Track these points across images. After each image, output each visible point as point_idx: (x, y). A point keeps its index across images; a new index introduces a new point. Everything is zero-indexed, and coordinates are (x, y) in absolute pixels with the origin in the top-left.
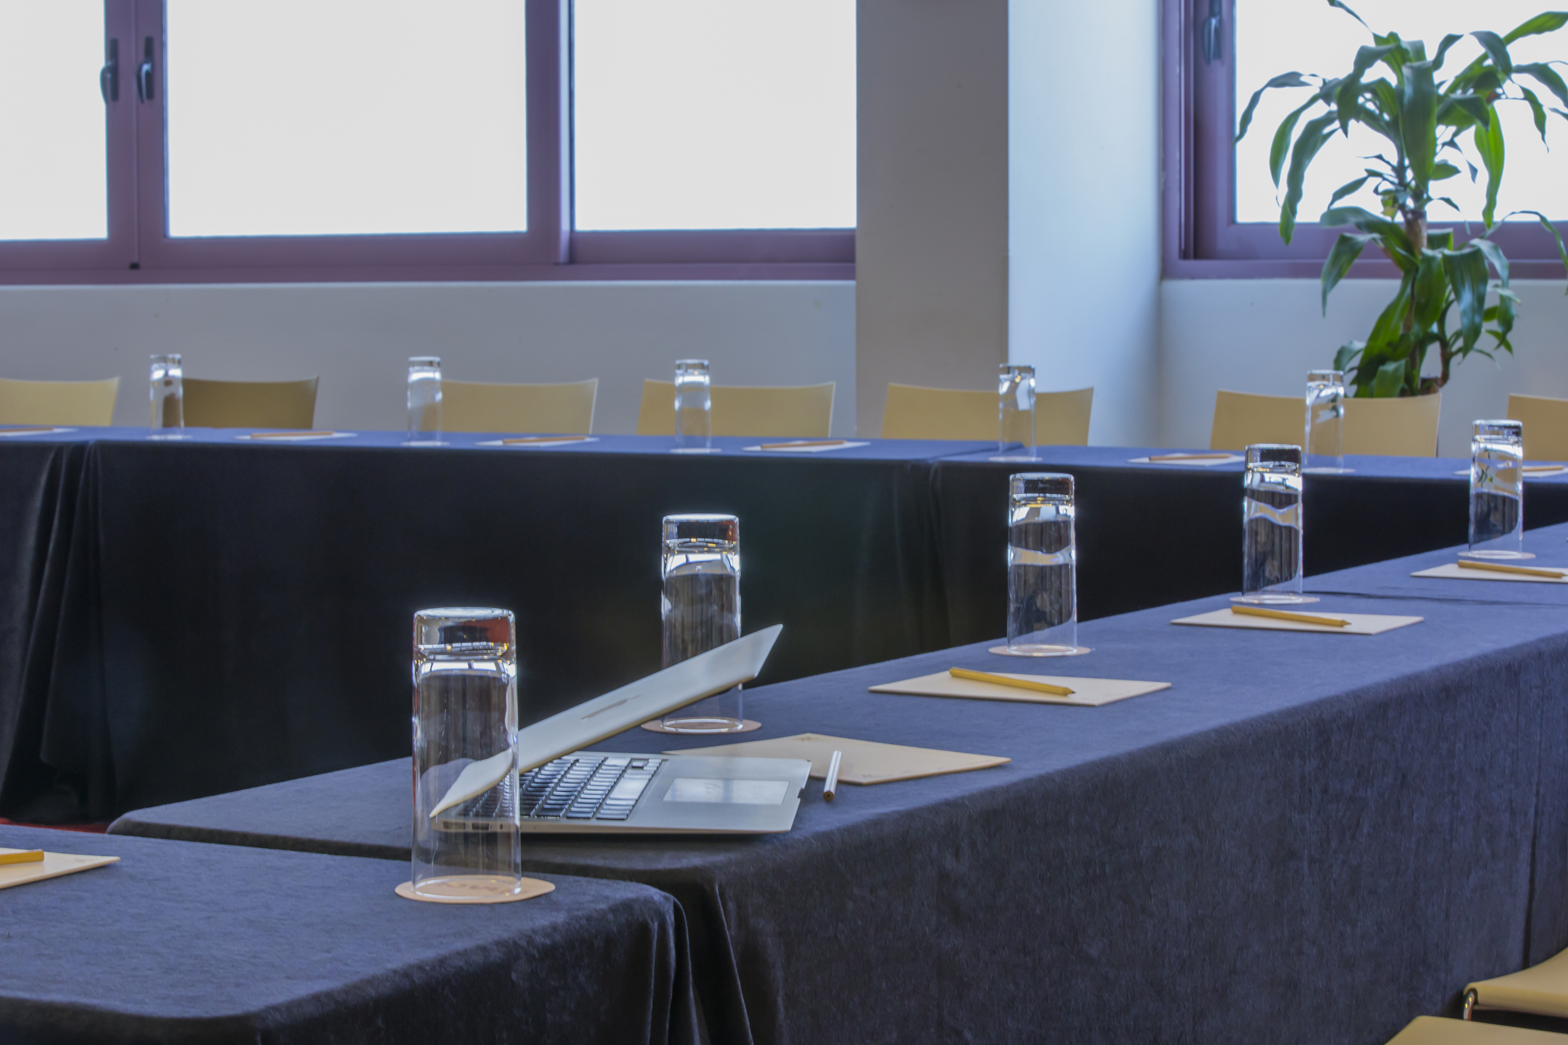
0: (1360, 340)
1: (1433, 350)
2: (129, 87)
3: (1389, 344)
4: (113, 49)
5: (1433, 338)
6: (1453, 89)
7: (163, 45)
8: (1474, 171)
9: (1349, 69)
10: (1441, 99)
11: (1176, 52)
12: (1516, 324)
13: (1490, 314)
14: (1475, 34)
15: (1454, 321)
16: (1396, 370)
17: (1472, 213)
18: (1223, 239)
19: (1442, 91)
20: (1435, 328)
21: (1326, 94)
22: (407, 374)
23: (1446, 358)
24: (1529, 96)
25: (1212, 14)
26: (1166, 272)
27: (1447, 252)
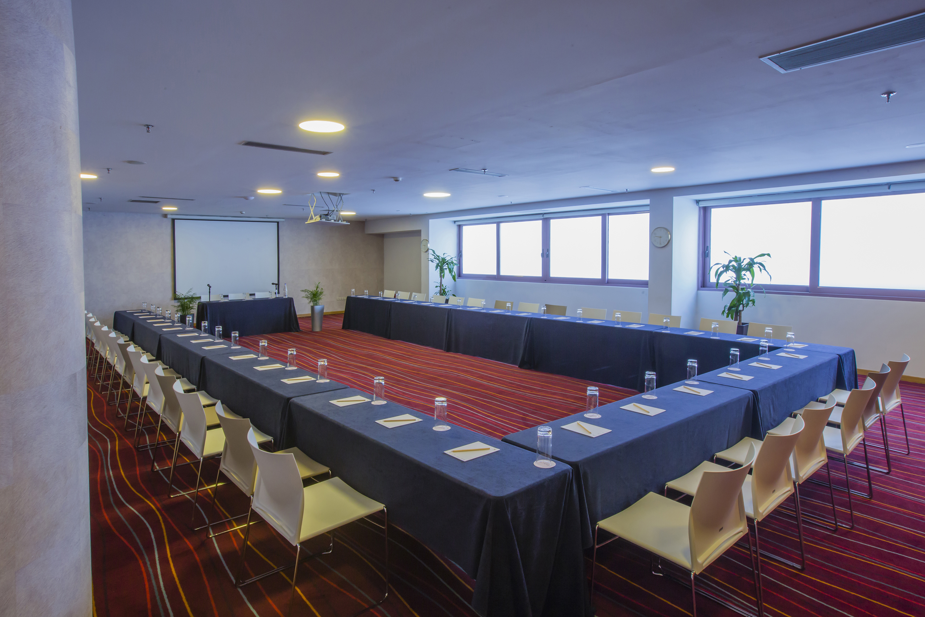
0: (729, 304)
1: (741, 306)
2: (545, 256)
3: (733, 305)
4: (543, 250)
5: (741, 304)
6: (745, 266)
7: (550, 250)
8: (748, 279)
9: (728, 263)
10: (743, 268)
11: (701, 256)
12: (755, 303)
13: (751, 301)
14: (748, 258)
15: (744, 302)
16: (734, 309)
17: (750, 282)
18: (708, 284)
19: (743, 267)
20: (742, 303)
21: (723, 267)
22: (577, 311)
23: (743, 308)
24: (759, 267)
25: (707, 250)
26: (698, 289)
27: (743, 291)
